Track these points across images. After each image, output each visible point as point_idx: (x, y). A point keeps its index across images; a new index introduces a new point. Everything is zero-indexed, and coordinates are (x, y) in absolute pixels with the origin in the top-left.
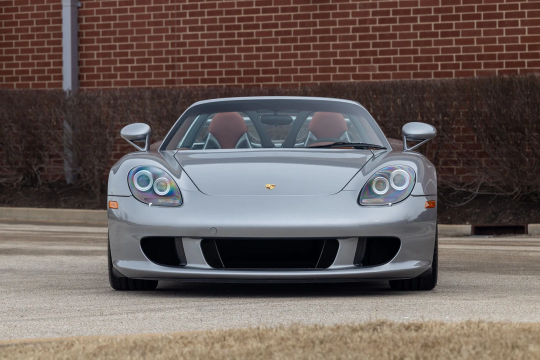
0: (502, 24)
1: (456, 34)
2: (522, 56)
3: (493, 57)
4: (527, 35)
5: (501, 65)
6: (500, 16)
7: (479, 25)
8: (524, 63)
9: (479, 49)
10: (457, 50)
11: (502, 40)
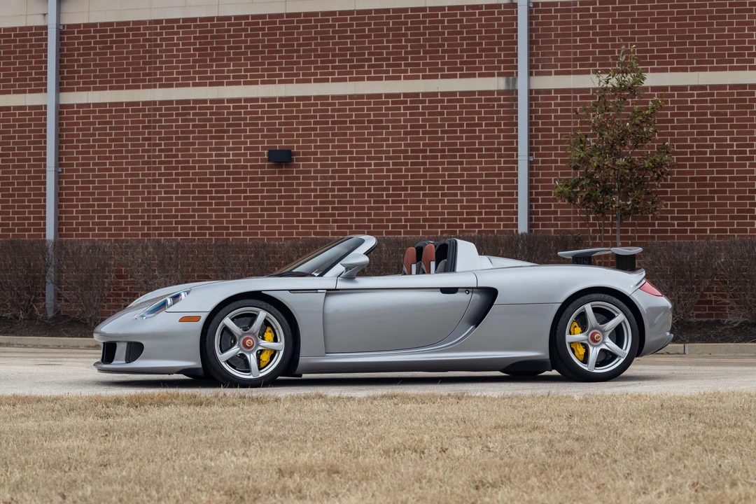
0: (443, 195)
1: (405, 202)
2: (461, 220)
3: (437, 220)
4: (465, 204)
5: (442, 226)
6: (443, 188)
7: (425, 195)
8: (462, 225)
9: (424, 214)
10: (406, 214)
11: (443, 208)
